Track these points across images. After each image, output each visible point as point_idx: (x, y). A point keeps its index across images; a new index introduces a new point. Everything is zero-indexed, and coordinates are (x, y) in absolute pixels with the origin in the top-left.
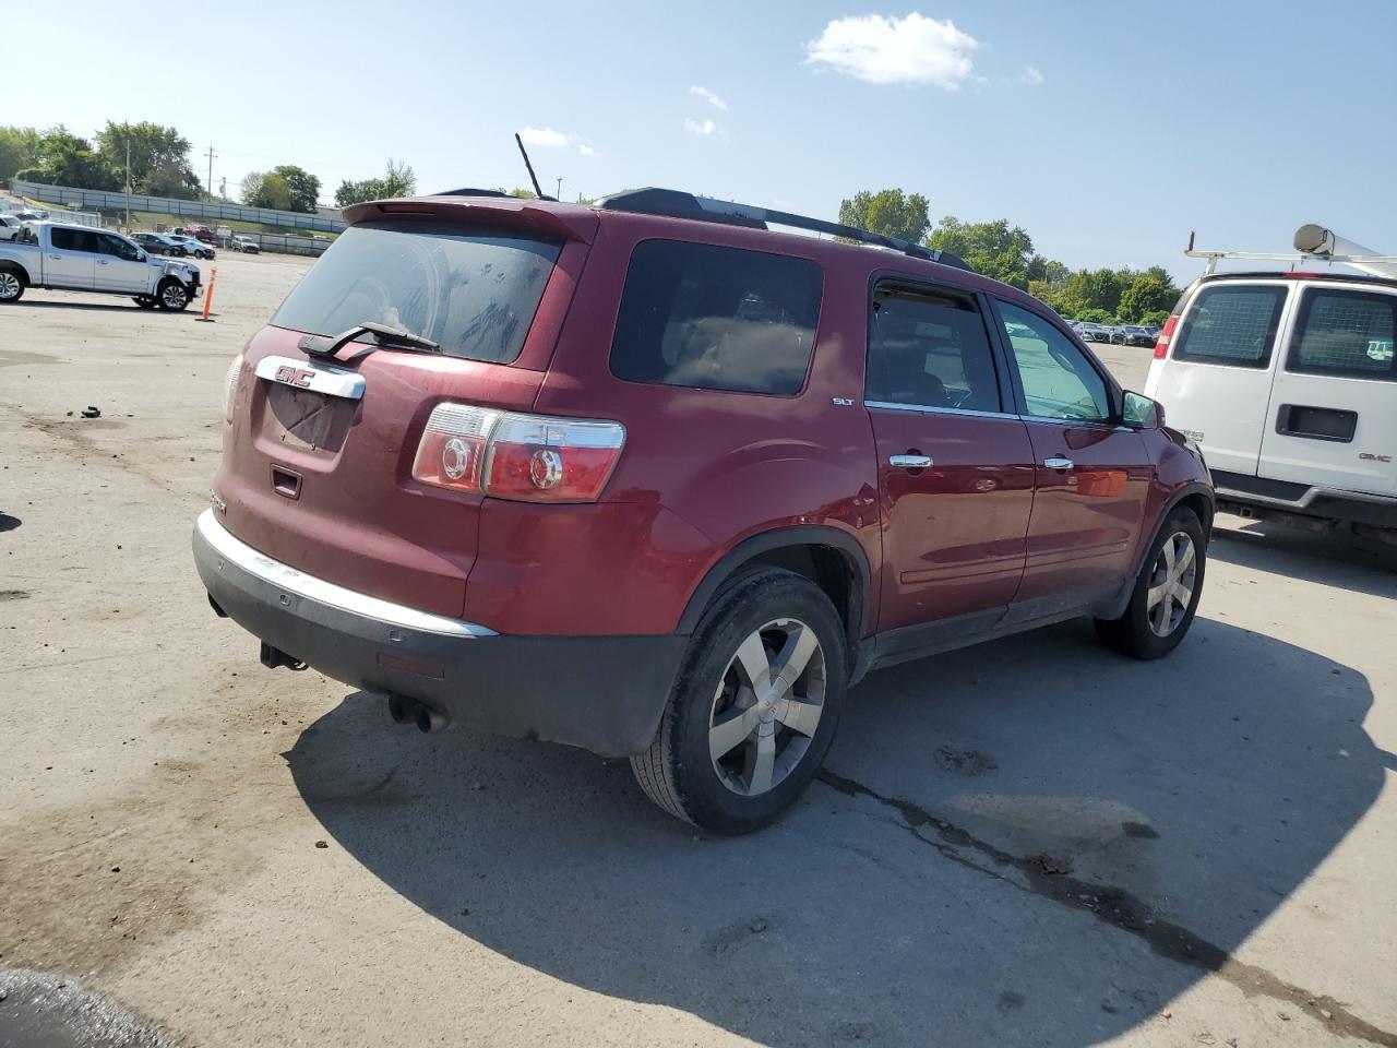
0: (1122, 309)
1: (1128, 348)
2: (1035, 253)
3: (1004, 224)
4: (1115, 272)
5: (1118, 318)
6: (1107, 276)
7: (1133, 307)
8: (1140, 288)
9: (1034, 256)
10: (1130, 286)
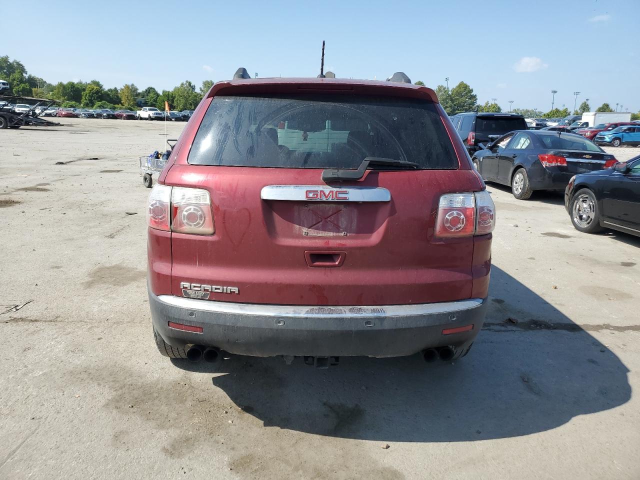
0: (84, 101)
1: (105, 120)
2: (28, 74)
3: (7, 58)
4: (76, 83)
5: (82, 105)
6: (72, 85)
7: (89, 100)
8: (90, 91)
9: (28, 75)
10: (84, 90)
